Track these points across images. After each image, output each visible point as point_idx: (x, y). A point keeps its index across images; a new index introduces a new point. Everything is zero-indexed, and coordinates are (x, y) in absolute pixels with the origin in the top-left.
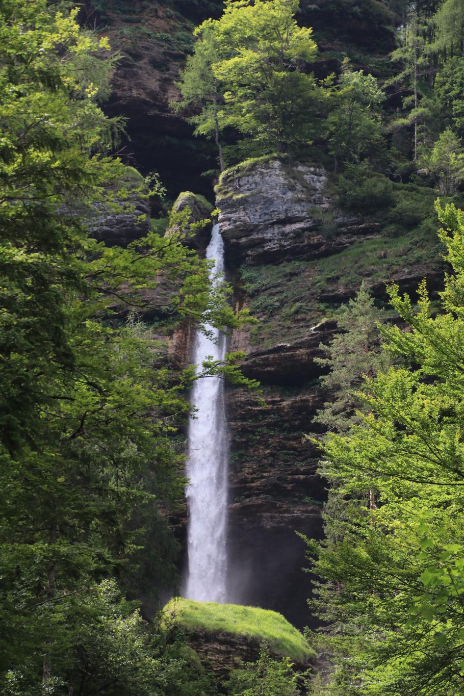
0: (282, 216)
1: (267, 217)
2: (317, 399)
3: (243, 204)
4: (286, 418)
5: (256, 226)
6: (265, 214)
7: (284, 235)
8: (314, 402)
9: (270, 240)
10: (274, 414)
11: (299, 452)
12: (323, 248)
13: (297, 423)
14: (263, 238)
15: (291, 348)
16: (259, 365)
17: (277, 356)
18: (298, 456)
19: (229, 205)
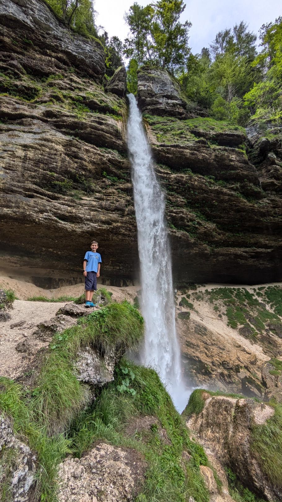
0: (169, 94)
1: (161, 92)
2: (188, 178)
3: (152, 80)
4: (171, 183)
5: (156, 94)
6: (161, 90)
7: (168, 104)
8: (186, 179)
9: (161, 104)
10: (166, 180)
11: (172, 202)
12: (184, 116)
13: (175, 187)
14: (158, 101)
15: (183, 148)
16: (164, 151)
17: (175, 149)
18: (171, 204)
19: (145, 79)
